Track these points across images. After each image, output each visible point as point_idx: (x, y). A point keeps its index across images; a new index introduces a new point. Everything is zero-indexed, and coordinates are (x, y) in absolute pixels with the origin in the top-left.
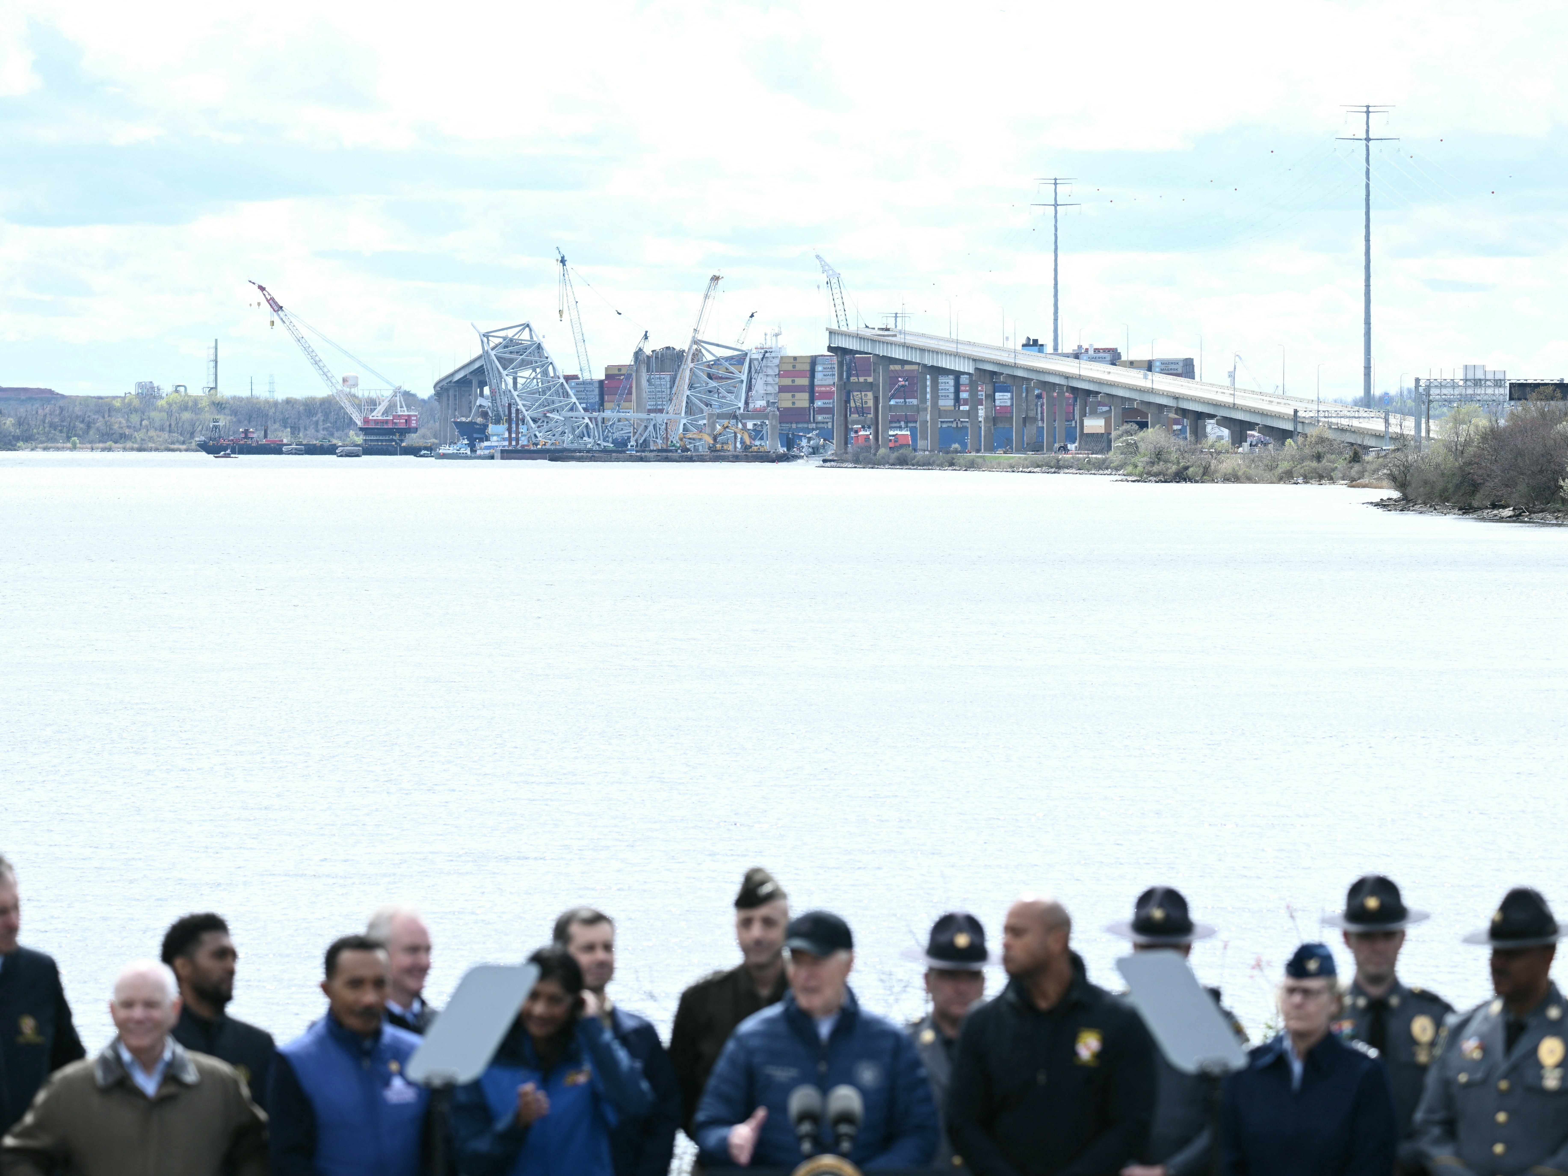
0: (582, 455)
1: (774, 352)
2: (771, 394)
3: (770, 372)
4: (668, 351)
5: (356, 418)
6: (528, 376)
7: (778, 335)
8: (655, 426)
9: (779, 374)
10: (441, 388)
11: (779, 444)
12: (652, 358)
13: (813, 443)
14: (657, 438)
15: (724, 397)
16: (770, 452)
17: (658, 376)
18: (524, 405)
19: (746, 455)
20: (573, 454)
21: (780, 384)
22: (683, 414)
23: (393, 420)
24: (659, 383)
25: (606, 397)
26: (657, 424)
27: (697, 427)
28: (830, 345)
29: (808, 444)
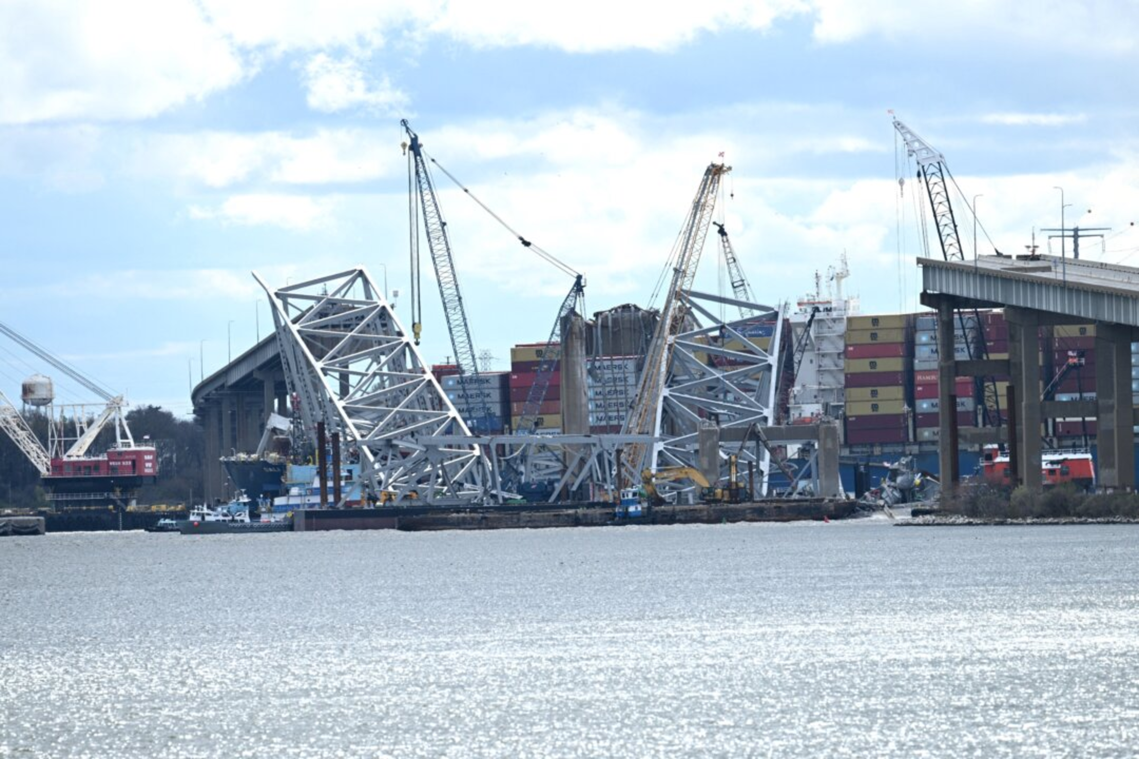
0: (464, 518)
1: (835, 309)
2: (831, 390)
3: (827, 347)
4: (626, 314)
5: (38, 460)
6: (363, 371)
7: (842, 277)
8: (600, 457)
9: (845, 352)
10: (206, 400)
11: (840, 484)
12: (596, 327)
13: (902, 481)
14: (605, 480)
15: (737, 400)
16: (823, 500)
17: (609, 363)
18: (358, 427)
19: (779, 507)
20: (444, 516)
21: (846, 371)
22: (658, 432)
23: (108, 462)
24: (611, 376)
25: (515, 406)
26: (605, 453)
27: (685, 457)
28: (925, 291)
29: (893, 484)
